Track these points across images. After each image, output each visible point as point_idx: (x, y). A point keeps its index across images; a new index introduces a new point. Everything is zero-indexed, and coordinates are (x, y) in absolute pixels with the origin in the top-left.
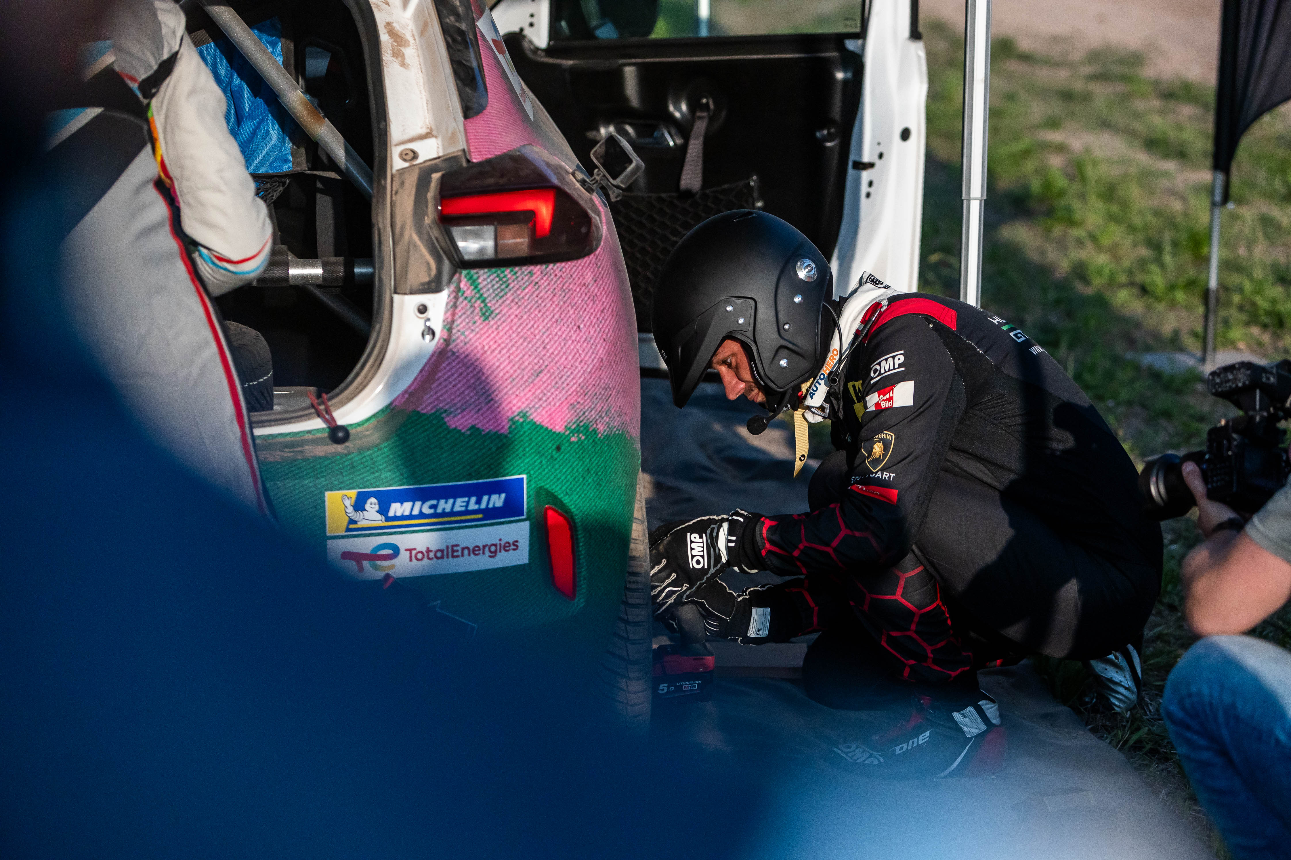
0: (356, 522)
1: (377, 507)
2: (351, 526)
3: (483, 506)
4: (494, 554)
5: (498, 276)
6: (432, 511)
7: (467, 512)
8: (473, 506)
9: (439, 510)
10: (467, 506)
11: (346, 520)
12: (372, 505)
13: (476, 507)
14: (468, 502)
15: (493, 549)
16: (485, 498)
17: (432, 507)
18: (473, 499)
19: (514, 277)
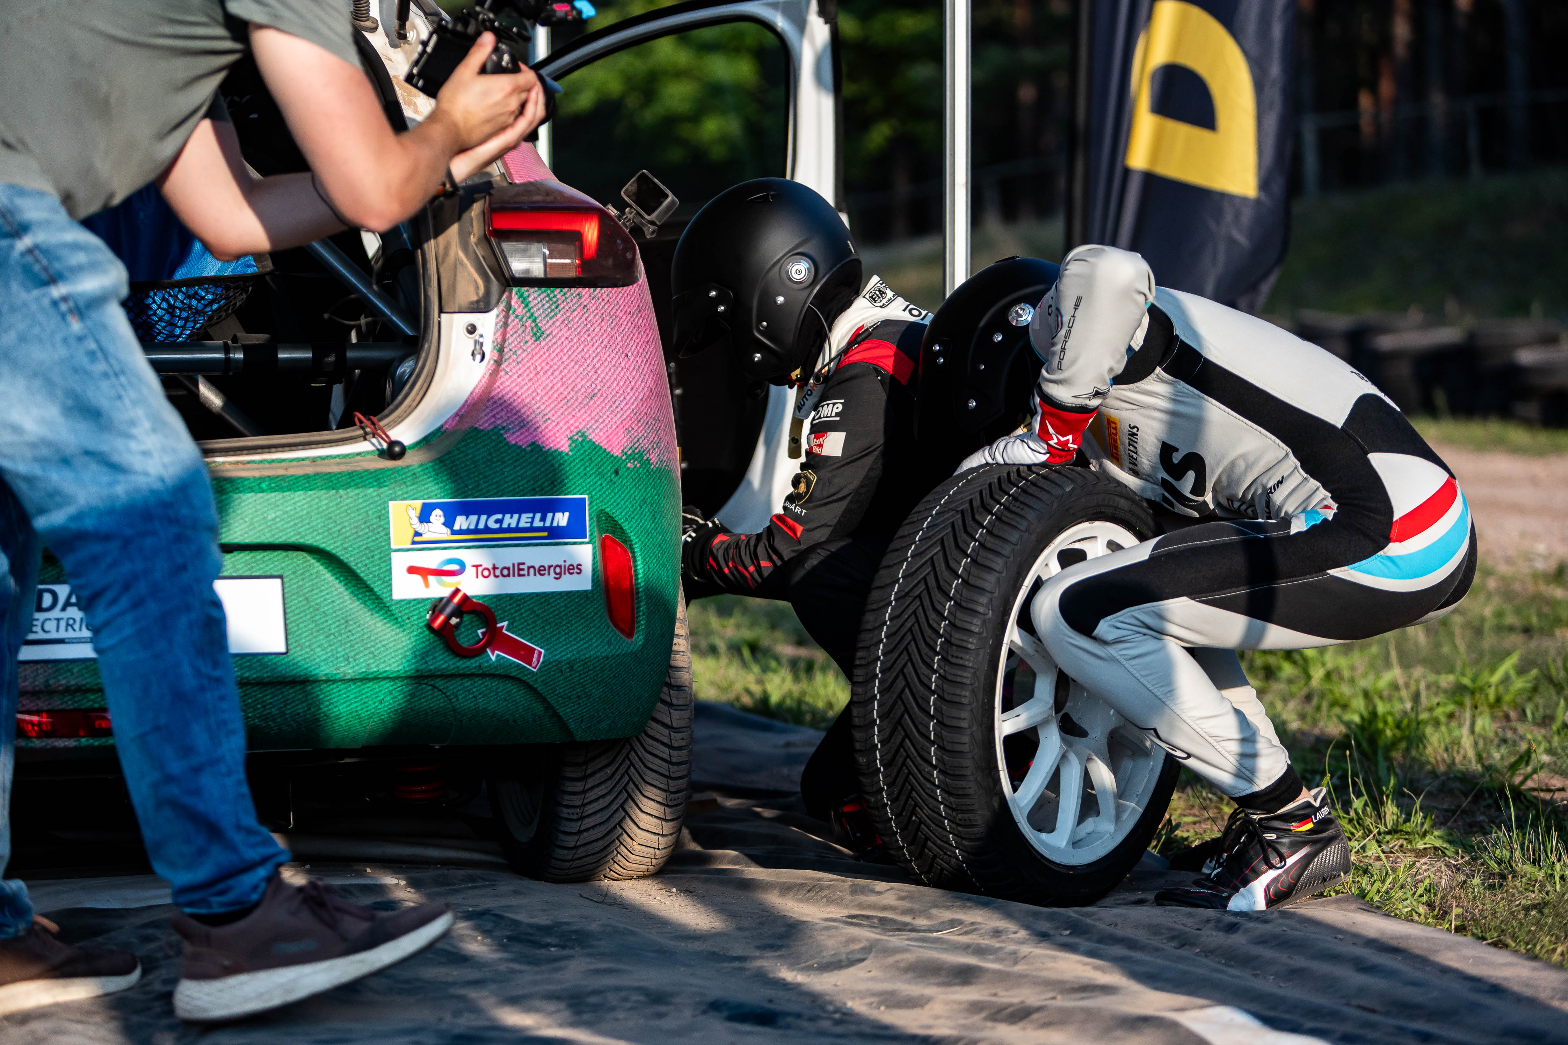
0: (421, 535)
1: (442, 520)
2: (417, 539)
3: (548, 524)
4: (558, 576)
5: (548, 295)
6: (497, 526)
7: (532, 529)
8: (537, 523)
9: (505, 525)
10: (532, 522)
11: (412, 533)
12: (437, 516)
13: (541, 524)
14: (533, 518)
15: (558, 570)
16: (550, 515)
17: (497, 521)
18: (538, 516)
19: (564, 298)
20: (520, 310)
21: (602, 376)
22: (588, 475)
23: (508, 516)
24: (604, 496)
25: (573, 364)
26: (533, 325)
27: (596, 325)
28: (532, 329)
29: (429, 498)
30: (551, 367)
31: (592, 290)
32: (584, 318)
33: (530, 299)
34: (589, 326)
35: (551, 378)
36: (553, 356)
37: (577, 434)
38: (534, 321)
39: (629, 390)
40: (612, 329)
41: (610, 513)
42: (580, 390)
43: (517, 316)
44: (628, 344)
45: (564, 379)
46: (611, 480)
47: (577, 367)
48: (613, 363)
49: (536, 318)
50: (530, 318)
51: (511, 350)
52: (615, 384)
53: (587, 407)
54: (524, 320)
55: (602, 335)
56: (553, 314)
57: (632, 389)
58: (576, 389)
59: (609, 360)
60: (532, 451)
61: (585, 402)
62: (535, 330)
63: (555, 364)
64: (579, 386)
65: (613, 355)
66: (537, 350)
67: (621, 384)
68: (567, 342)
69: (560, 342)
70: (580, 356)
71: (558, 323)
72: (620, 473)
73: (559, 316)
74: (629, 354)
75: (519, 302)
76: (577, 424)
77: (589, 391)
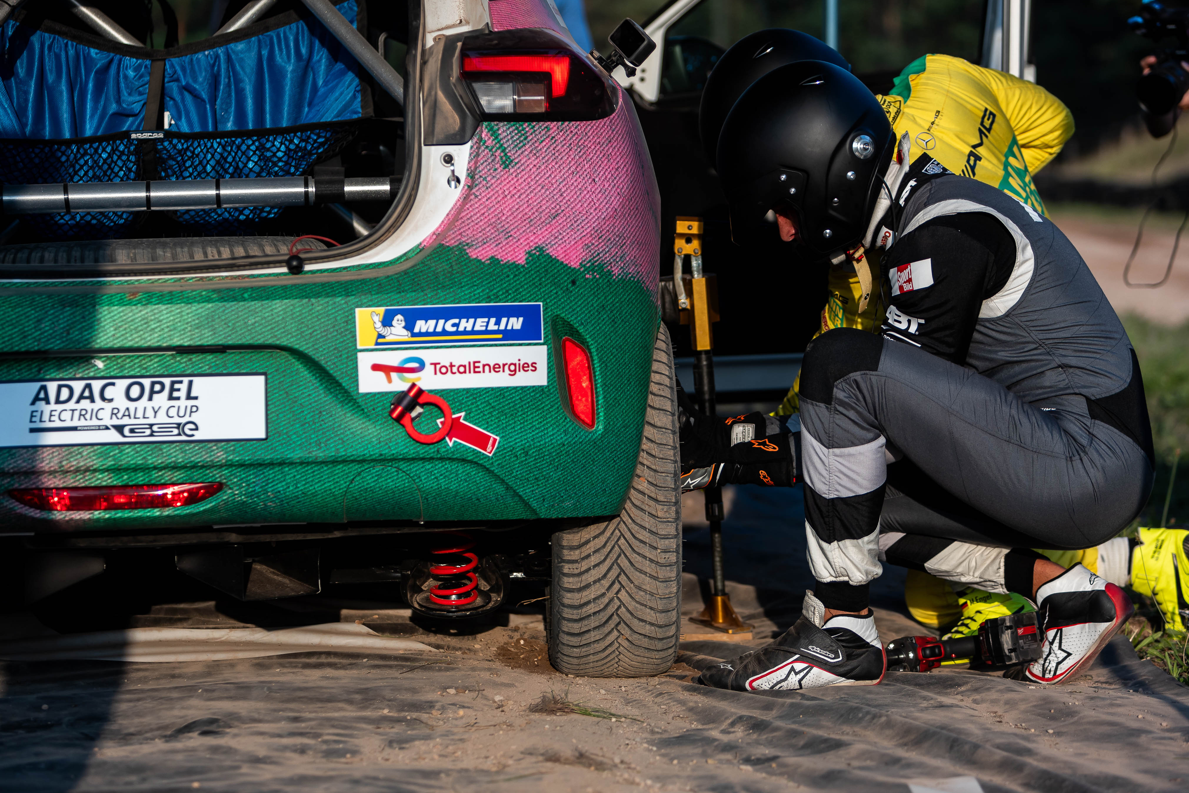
0: (384, 337)
1: (403, 324)
2: (380, 340)
3: (502, 327)
4: (513, 373)
5: (517, 129)
6: (454, 329)
7: (487, 332)
8: (492, 327)
9: (461, 328)
10: (487, 326)
11: (375, 335)
12: (399, 321)
13: (496, 328)
14: (488, 323)
15: (512, 368)
16: (504, 320)
17: (454, 325)
18: (493, 320)
19: (532, 130)
20: (490, 141)
21: (567, 199)
22: (544, 285)
23: (464, 321)
24: (559, 303)
25: (539, 188)
26: (503, 154)
27: (564, 154)
28: (502, 158)
29: (391, 305)
30: (518, 191)
31: (560, 123)
32: (552, 148)
33: (500, 132)
34: (557, 154)
35: (518, 200)
36: (520, 181)
37: (535, 249)
38: (503, 151)
39: (592, 211)
40: (580, 157)
41: (566, 318)
42: (544, 210)
43: (487, 147)
44: (596, 171)
45: (530, 202)
46: (567, 289)
47: (543, 191)
48: (579, 187)
49: (505, 149)
50: (499, 148)
51: (481, 177)
52: (579, 206)
53: (548, 226)
54: (494, 150)
55: (570, 162)
56: (522, 144)
57: (596, 209)
58: (541, 210)
59: (575, 184)
60: (489, 264)
61: (547, 221)
62: (504, 159)
63: (522, 188)
64: (544, 207)
65: (580, 180)
66: (506, 176)
67: (585, 205)
68: (535, 169)
69: (528, 169)
70: (547, 182)
71: (527, 153)
72: (578, 283)
73: (527, 146)
74: (597, 180)
75: (489, 135)
76: (537, 240)
77: (553, 211)
